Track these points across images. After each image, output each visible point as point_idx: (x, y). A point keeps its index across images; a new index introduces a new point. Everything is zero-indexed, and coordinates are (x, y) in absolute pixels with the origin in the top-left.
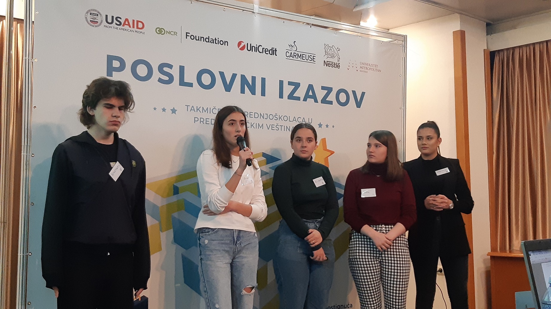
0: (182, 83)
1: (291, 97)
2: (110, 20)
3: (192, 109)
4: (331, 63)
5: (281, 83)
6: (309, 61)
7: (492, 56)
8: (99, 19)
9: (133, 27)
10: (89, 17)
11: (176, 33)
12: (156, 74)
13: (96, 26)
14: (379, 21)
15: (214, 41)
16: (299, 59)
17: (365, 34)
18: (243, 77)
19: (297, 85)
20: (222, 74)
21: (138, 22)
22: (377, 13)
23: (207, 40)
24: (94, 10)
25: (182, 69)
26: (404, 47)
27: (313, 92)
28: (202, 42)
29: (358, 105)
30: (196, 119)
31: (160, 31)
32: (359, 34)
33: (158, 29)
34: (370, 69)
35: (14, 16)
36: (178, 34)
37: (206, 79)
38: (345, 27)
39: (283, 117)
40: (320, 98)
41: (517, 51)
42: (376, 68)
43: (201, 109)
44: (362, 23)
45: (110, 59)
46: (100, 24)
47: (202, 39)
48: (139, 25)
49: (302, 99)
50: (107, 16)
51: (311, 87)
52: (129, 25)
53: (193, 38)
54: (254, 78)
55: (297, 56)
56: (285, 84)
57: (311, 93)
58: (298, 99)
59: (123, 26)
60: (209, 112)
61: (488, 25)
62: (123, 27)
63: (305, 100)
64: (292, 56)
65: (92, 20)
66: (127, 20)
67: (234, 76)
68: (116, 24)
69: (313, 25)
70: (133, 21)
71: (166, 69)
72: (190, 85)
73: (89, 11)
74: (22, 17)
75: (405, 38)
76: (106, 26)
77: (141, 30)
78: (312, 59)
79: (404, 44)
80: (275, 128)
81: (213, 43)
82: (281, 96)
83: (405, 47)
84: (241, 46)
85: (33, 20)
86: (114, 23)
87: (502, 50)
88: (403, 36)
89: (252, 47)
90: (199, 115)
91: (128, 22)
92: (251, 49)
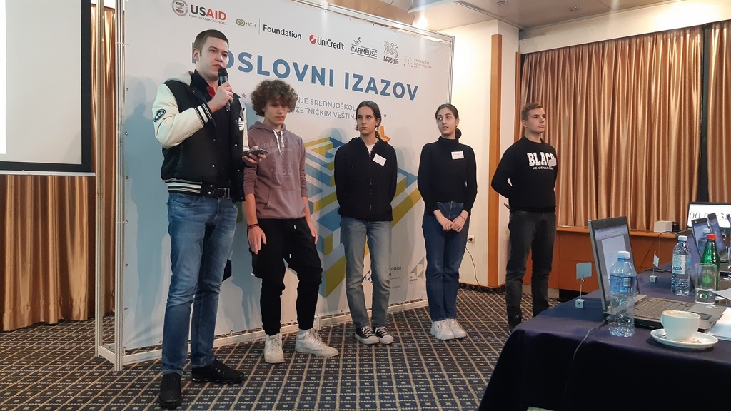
0: (260, 71)
1: (355, 88)
2: (195, 10)
4: (390, 59)
5: (347, 75)
6: (371, 56)
7: (522, 58)
8: (184, 9)
9: (216, 18)
11: (254, 25)
12: (237, 63)
13: (182, 15)
14: (429, 23)
15: (289, 34)
16: (363, 54)
17: (416, 33)
18: (314, 68)
19: (360, 78)
20: (295, 65)
21: (220, 13)
22: (427, 16)
23: (283, 32)
25: (260, 58)
27: (374, 84)
28: (277, 35)
33: (238, 20)
34: (423, 65)
36: (257, 26)
37: (281, 69)
39: (348, 106)
40: (379, 90)
41: (544, 55)
42: (428, 65)
44: (414, 23)
46: (186, 14)
47: (278, 31)
48: (221, 16)
49: (364, 90)
50: (192, 6)
51: (372, 80)
53: (271, 30)
55: (361, 52)
56: (351, 76)
57: (372, 86)
58: (361, 90)
59: (207, 15)
61: (520, 30)
63: (367, 91)
64: (357, 51)
65: (178, 9)
66: (210, 10)
67: (306, 67)
68: (200, 14)
69: (375, 23)
70: (216, 12)
71: (245, 58)
72: (268, 74)
74: (113, 5)
75: (453, 38)
76: (191, 16)
77: (223, 21)
78: (374, 54)
79: (451, 44)
80: (341, 116)
82: (347, 87)
83: (452, 47)
84: (313, 40)
86: (198, 13)
87: (531, 53)
88: (451, 37)
89: (322, 40)
91: (212, 13)
92: (321, 43)
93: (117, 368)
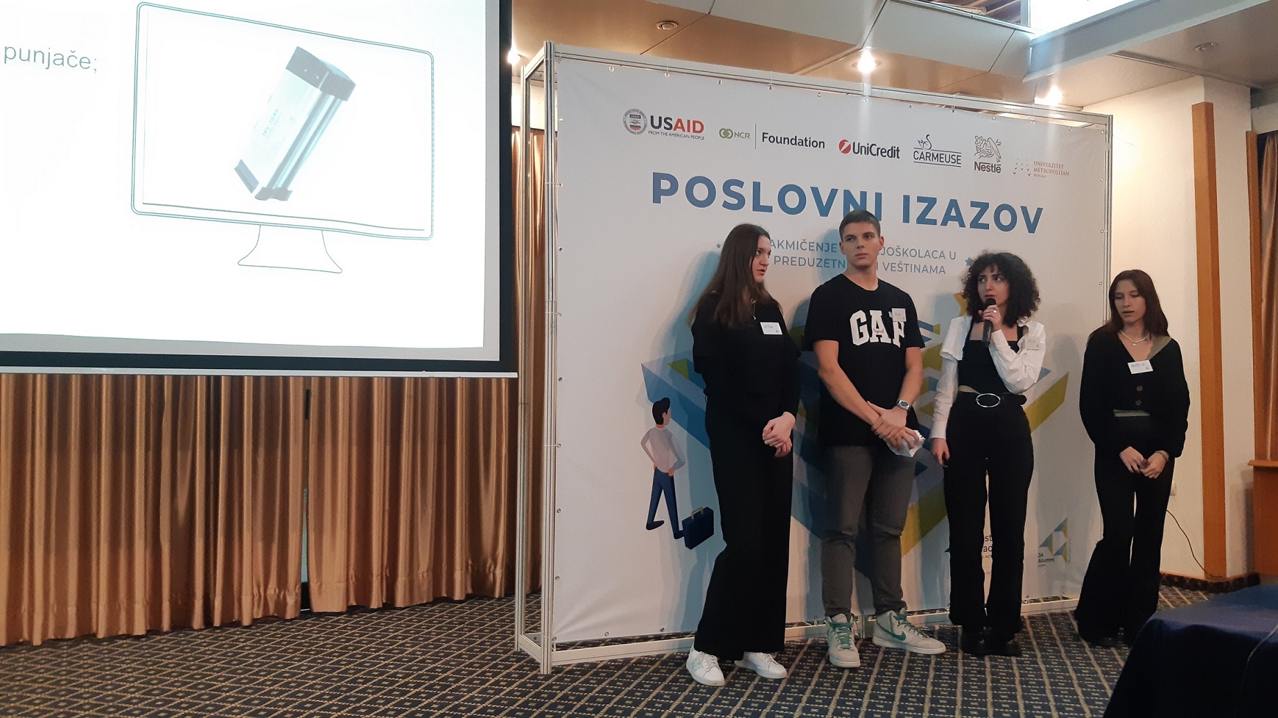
0: (757, 206)
1: (922, 220)
2: (656, 123)
4: (986, 165)
5: (906, 199)
6: (950, 163)
7: (1260, 141)
8: (641, 123)
9: (689, 131)
10: (629, 121)
11: (748, 135)
12: (721, 197)
13: (638, 133)
14: (1066, 95)
15: (804, 142)
16: (935, 162)
17: (1042, 115)
18: (848, 194)
19: (931, 202)
20: (815, 191)
21: (694, 122)
22: (1063, 83)
23: (794, 141)
24: (635, 111)
25: (757, 186)
26: (1107, 135)
27: (958, 211)
28: (786, 145)
29: (1032, 228)
31: (726, 133)
32: (1033, 118)
33: (723, 131)
34: (1051, 171)
35: (532, 126)
36: (752, 136)
37: (792, 200)
38: (1009, 108)
39: (909, 250)
40: (968, 220)
42: (1061, 169)
43: (784, 244)
44: (1038, 100)
45: (658, 178)
46: (644, 130)
47: (786, 140)
48: (696, 127)
49: (939, 222)
50: (652, 117)
51: (953, 204)
54: (864, 195)
56: (913, 201)
57: (953, 213)
58: (934, 222)
59: (675, 129)
60: (796, 248)
61: (1254, 91)
62: (675, 132)
63: (944, 223)
64: (923, 158)
65: (632, 124)
66: (679, 121)
67: (834, 192)
68: (665, 128)
69: (956, 107)
70: (689, 121)
71: (734, 188)
72: (769, 209)
73: (629, 111)
74: (543, 127)
75: (1109, 120)
76: (651, 132)
77: (699, 135)
78: (956, 160)
79: (1107, 129)
80: (897, 268)
81: (802, 145)
82: (906, 219)
83: (1109, 134)
84: (845, 148)
85: (556, 130)
86: (662, 127)
88: (1105, 116)
89: (862, 147)
90: (782, 253)
91: (682, 124)
92: (860, 151)
93: (544, 670)
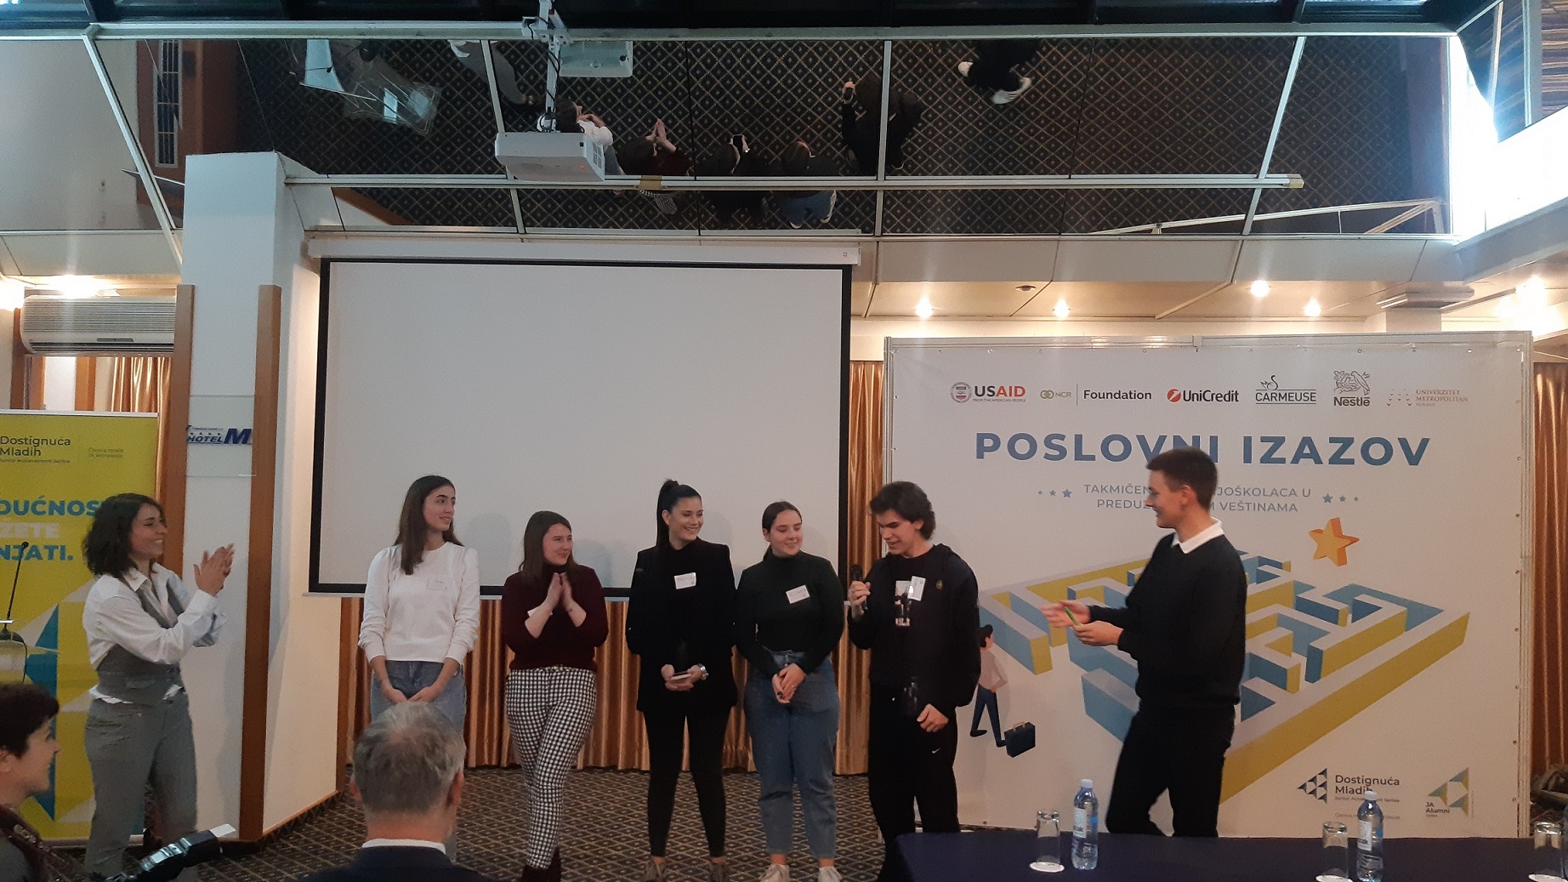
0: (1079, 456)
1: (1267, 459)
2: (980, 392)
3: (1095, 489)
4: (1349, 399)
5: (1248, 441)
6: (1302, 401)
8: (966, 393)
9: (1011, 395)
10: (956, 393)
11: (1069, 394)
12: (1042, 449)
13: (963, 403)
15: (1128, 396)
16: (1283, 401)
19: (1278, 442)
20: (1142, 439)
21: (1016, 387)
23: (1118, 395)
24: (960, 383)
25: (1079, 440)
27: (1312, 448)
28: (1109, 401)
29: (1414, 460)
30: (1101, 502)
31: (1047, 395)
33: (1044, 393)
34: (1441, 398)
36: (1074, 394)
39: (1252, 490)
42: (1456, 396)
43: (1108, 489)
45: (981, 438)
46: (968, 399)
47: (1109, 395)
48: (1018, 392)
49: (1289, 460)
50: (976, 387)
51: (1307, 441)
52: (1005, 394)
53: (1098, 396)
54: (1196, 439)
55: (1277, 398)
56: (1256, 443)
57: (1307, 450)
58: (1282, 461)
59: (997, 396)
60: (1121, 490)
62: (997, 398)
63: (1295, 460)
64: (1268, 398)
65: (958, 395)
66: (1002, 388)
68: (988, 395)
70: (1011, 388)
71: (1054, 441)
72: (1092, 458)
73: (956, 384)
76: (976, 400)
77: (1020, 398)
78: (1310, 397)
81: (1127, 398)
82: (1248, 459)
84: (1174, 396)
86: (986, 394)
89: (1193, 394)
90: (1105, 496)
91: (1004, 391)
